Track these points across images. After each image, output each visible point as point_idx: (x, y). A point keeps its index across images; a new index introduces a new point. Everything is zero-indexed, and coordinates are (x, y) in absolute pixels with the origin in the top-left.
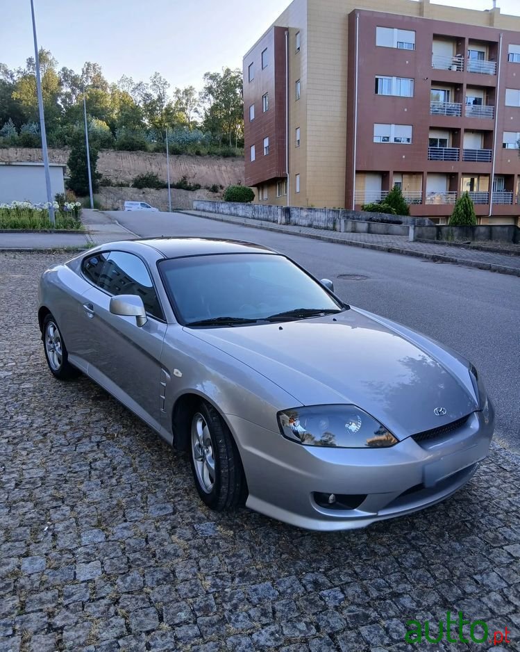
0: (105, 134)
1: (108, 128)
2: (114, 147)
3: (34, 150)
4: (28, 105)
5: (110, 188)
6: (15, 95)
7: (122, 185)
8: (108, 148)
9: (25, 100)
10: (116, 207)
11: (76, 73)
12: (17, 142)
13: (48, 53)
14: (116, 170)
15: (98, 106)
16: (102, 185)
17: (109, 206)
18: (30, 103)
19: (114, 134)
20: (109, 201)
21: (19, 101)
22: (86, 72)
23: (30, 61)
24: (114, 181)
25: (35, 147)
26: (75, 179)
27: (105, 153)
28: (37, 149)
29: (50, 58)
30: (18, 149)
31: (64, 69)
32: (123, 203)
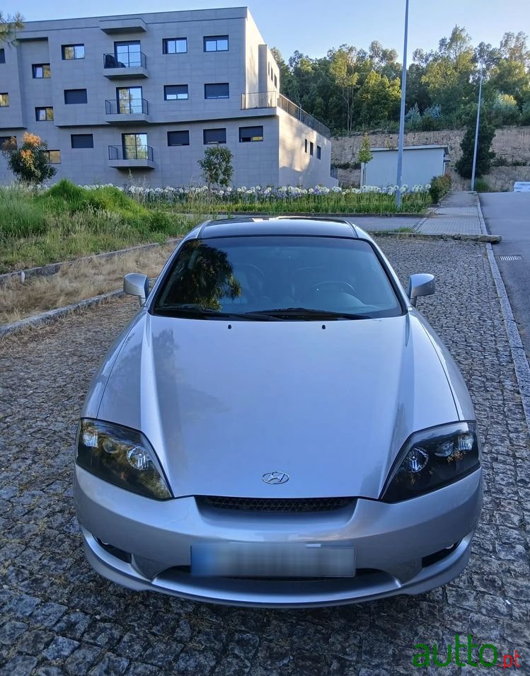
0: (511, 109)
1: (515, 102)
2: (517, 123)
3: (432, 133)
4: (435, 87)
5: (503, 168)
6: (424, 79)
7: (516, 164)
8: (509, 124)
9: (433, 83)
10: (505, 188)
11: (493, 47)
12: (417, 127)
13: (462, 30)
14: (515, 148)
15: (511, 80)
16: (494, 166)
17: (498, 187)
18: (437, 86)
19: (521, 109)
20: (499, 183)
21: (427, 84)
22: (505, 44)
23: (443, 43)
24: (510, 160)
25: (434, 130)
26: (465, 161)
27: (505, 131)
28: (435, 132)
29: (464, 34)
30: (416, 134)
31: (481, 45)
32: (513, 184)
